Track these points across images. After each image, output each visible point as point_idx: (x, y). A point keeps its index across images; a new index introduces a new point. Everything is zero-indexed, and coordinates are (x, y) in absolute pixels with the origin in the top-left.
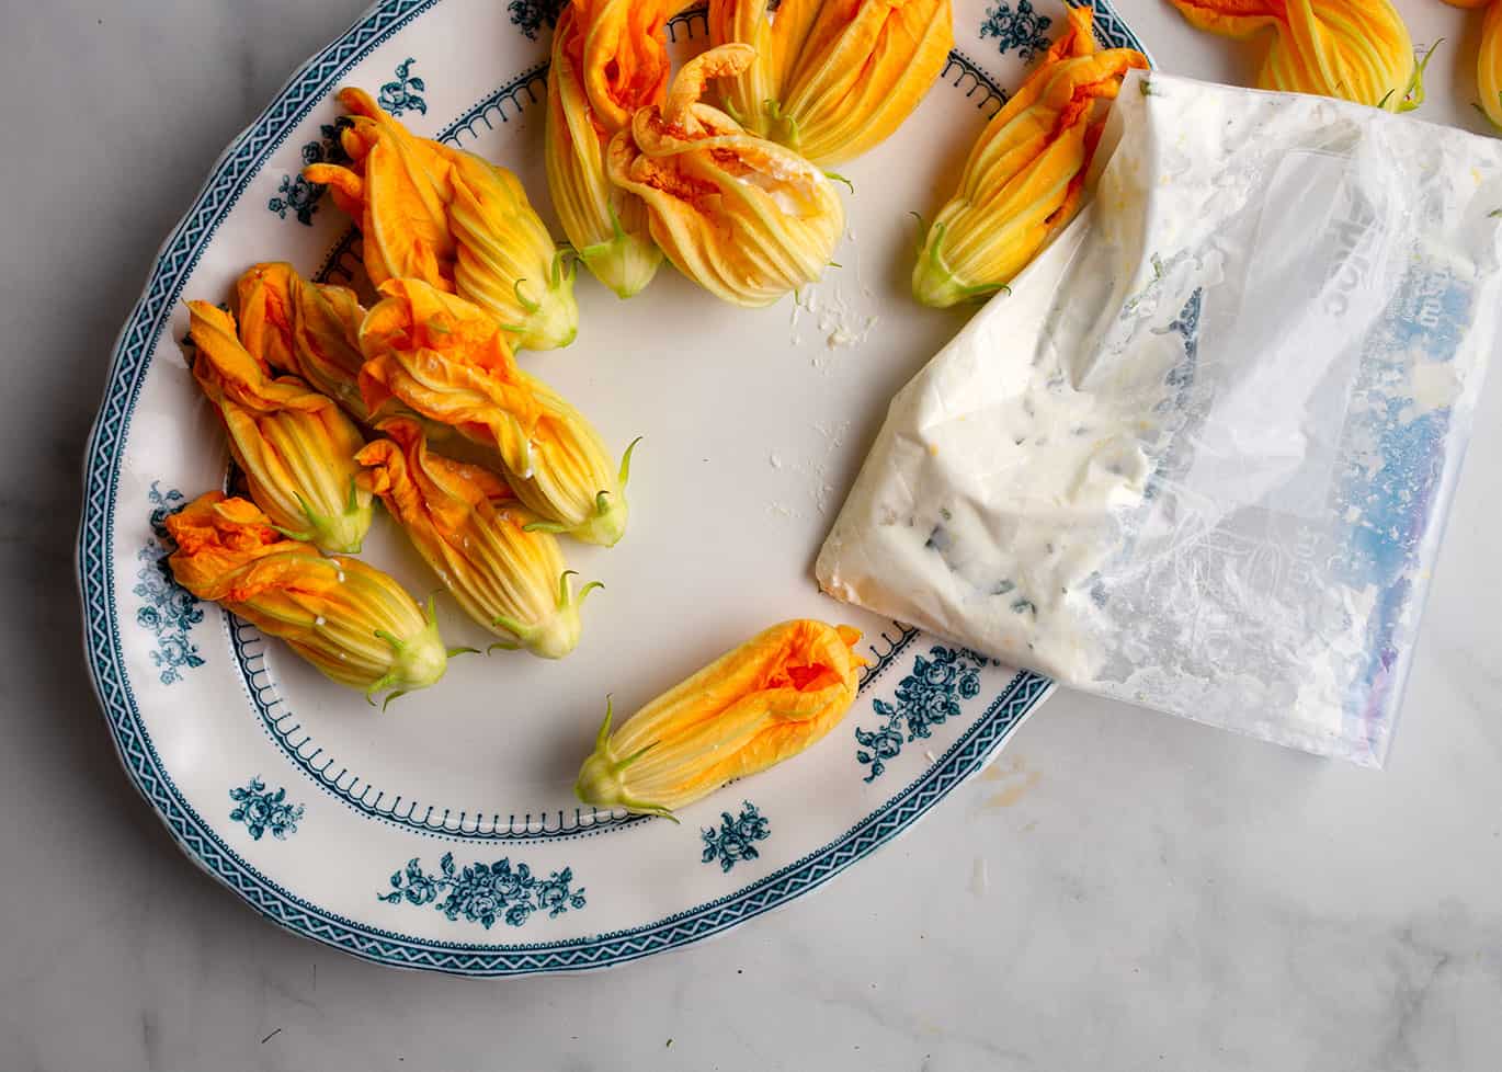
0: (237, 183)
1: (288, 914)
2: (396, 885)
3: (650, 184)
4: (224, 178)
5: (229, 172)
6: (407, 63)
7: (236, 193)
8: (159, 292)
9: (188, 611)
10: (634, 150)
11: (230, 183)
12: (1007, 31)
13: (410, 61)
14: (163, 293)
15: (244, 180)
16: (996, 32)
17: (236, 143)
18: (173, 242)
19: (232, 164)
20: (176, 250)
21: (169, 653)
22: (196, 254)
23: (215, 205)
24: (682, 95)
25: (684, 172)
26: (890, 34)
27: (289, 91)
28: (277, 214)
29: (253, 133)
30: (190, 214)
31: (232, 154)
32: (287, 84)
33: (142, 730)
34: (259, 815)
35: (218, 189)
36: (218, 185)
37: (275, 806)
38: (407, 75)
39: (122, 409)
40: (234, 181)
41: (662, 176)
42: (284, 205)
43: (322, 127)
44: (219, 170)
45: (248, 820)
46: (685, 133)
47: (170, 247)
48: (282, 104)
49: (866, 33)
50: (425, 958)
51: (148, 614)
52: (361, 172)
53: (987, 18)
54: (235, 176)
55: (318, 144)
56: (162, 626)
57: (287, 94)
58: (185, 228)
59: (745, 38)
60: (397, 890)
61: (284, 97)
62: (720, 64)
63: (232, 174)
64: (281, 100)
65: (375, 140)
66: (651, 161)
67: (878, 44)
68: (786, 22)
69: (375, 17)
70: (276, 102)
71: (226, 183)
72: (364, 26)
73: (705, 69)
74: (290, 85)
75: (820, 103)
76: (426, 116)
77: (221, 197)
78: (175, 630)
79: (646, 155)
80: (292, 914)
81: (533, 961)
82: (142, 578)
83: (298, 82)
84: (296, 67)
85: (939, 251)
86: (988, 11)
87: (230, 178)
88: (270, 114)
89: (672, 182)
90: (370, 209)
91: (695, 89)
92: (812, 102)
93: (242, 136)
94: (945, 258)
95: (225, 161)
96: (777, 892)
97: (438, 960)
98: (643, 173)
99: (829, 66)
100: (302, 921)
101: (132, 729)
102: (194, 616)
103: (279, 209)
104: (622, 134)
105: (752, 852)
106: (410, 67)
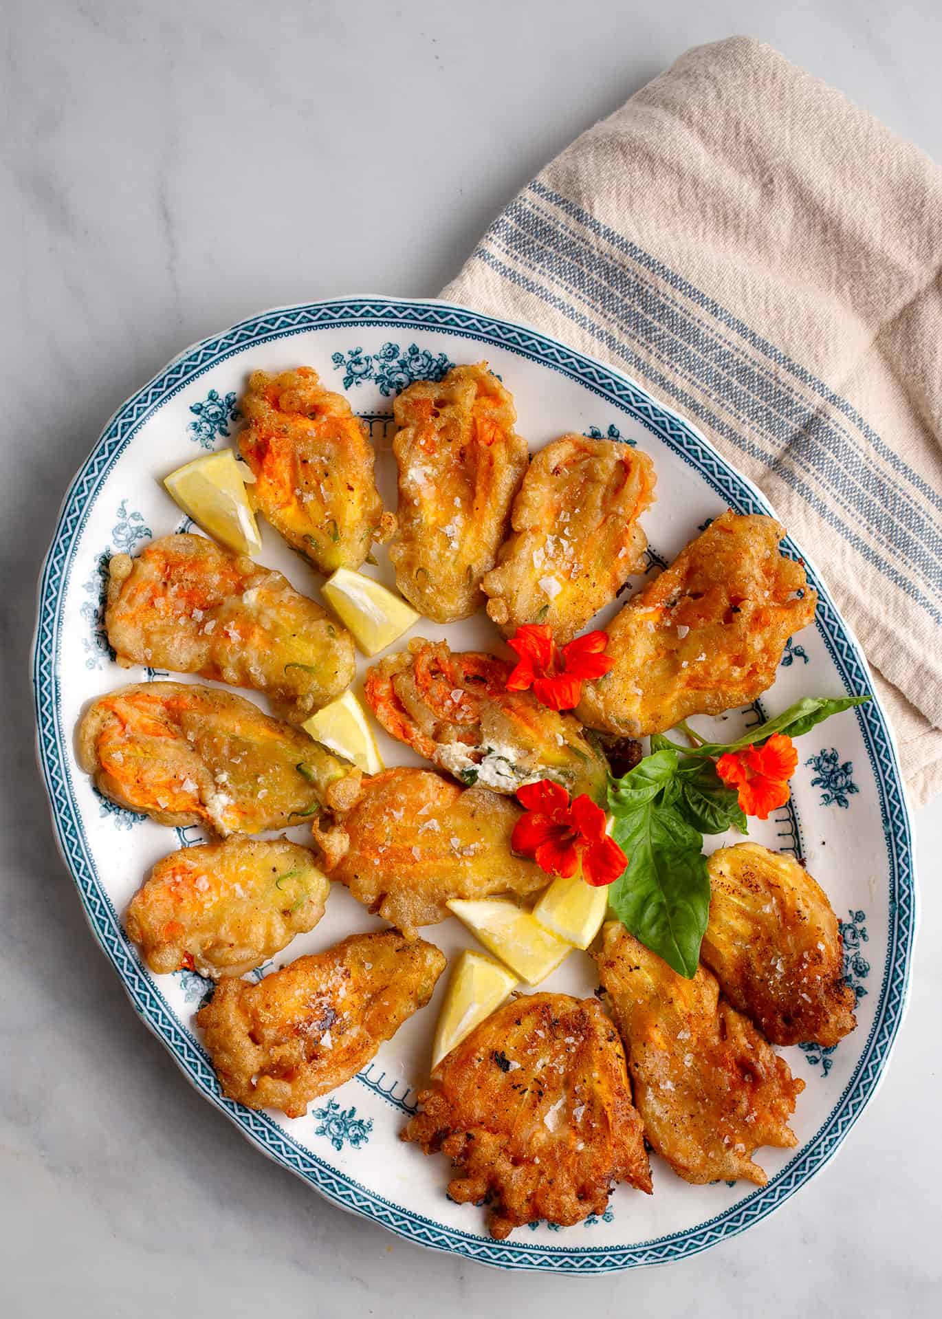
1: (124, 425)
2: (133, 515)
4: (738, 488)
6: (805, 657)
7: (724, 494)
8: (655, 415)
9: (391, 385)
11: (733, 492)
13: (806, 660)
14: (654, 418)
19: (748, 497)
20: (687, 436)
21: (358, 362)
22: (680, 452)
23: (718, 476)
33: (298, 331)
34: (211, 412)
37: (216, 427)
38: (796, 654)
39: (565, 365)
40: (734, 495)
45: (208, 403)
50: (67, 531)
51: (392, 352)
54: (738, 498)
56: (382, 361)
60: (127, 516)
63: (741, 495)
78: (377, 371)
80: (123, 428)
81: (49, 619)
82: (424, 354)
87: (738, 493)
96: (68, 828)
97: (64, 541)
100: (116, 435)
101: (300, 322)
102: (386, 388)
105: (846, 767)
106: (802, 659)
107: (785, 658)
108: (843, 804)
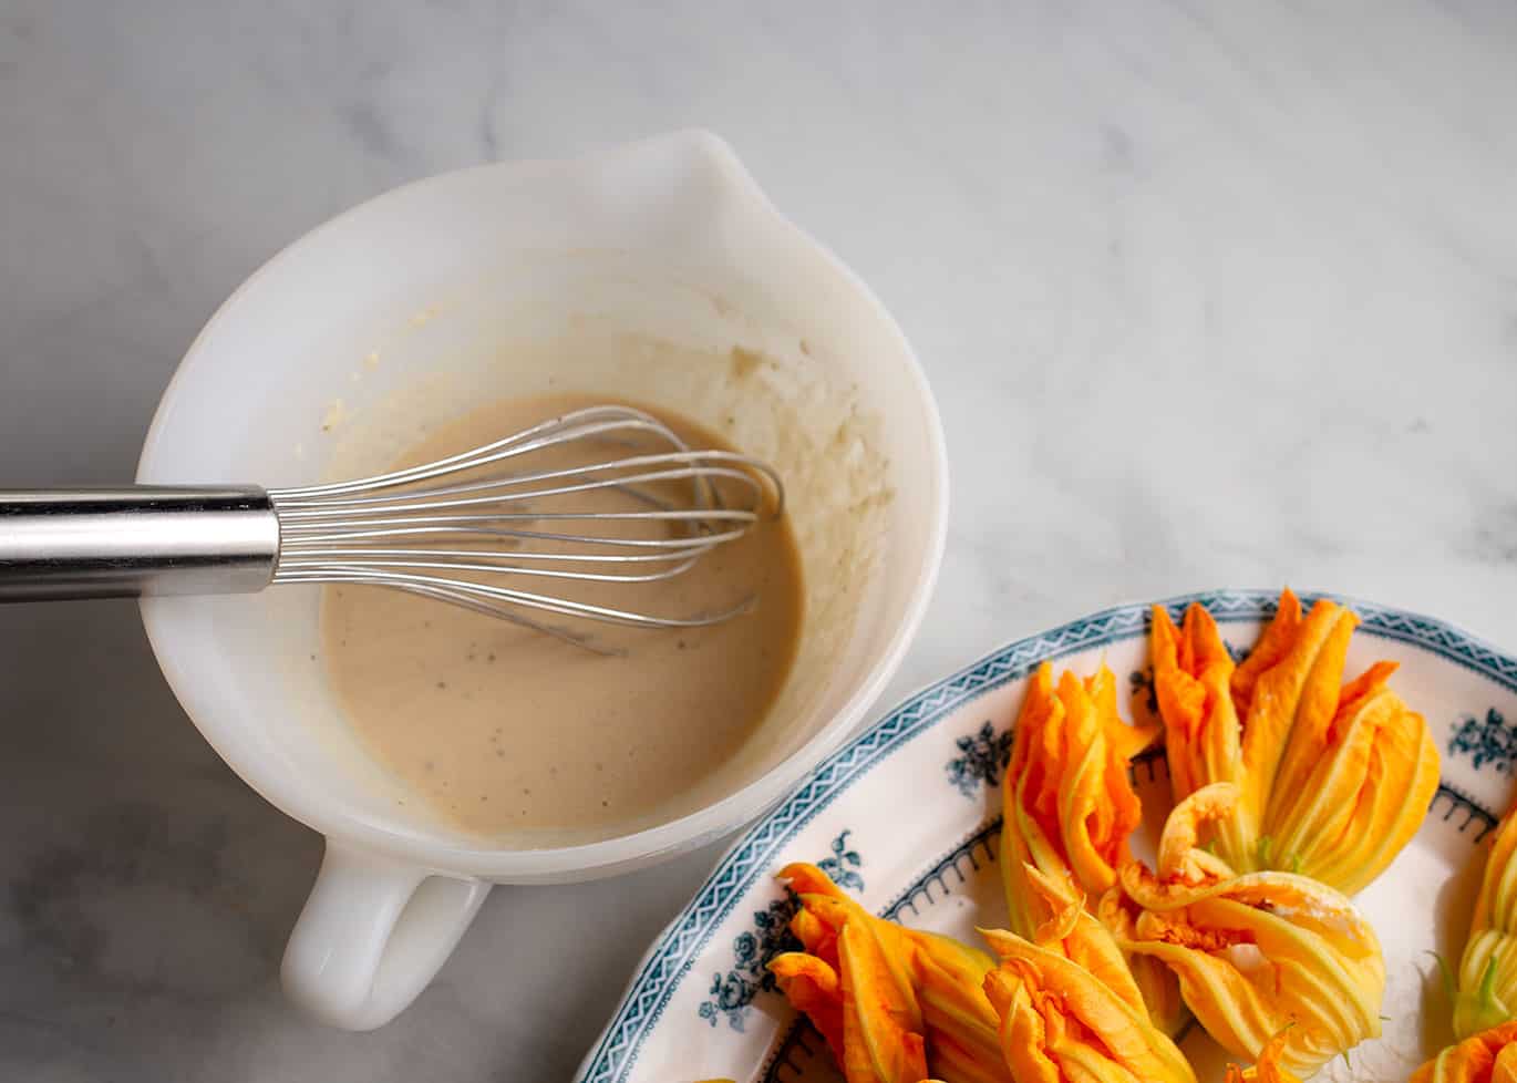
0: (665, 987)
3: (1166, 940)
4: (651, 981)
5: (657, 974)
6: (844, 835)
7: (664, 999)
10: (1131, 908)
11: (658, 987)
12: (1477, 746)
13: (845, 833)
15: (673, 983)
16: (1465, 748)
17: (661, 939)
18: (594, 1064)
19: (659, 964)
23: (641, 1015)
24: (1177, 839)
25: (1202, 922)
26: (1383, 756)
27: (722, 873)
28: (708, 1020)
29: (682, 925)
30: (613, 1027)
31: (659, 952)
32: (716, 869)
35: (644, 995)
36: (644, 990)
38: (842, 849)
40: (662, 984)
41: (1177, 930)
42: (715, 1010)
43: (756, 914)
44: (645, 971)
46: (1190, 880)
47: (590, 1071)
48: (712, 891)
49: (1357, 755)
52: (832, 956)
53: (1452, 735)
54: (663, 978)
55: (750, 935)
57: (718, 877)
58: (607, 1045)
59: (1222, 775)
61: (714, 882)
62: (1210, 806)
63: (660, 975)
64: (711, 886)
65: (843, 920)
66: (1158, 917)
67: (1370, 766)
68: (1256, 756)
69: (809, 787)
70: (706, 887)
71: (653, 986)
72: (799, 797)
73: (1195, 812)
74: (721, 868)
75: (1322, 835)
76: (865, 893)
77: (647, 1005)
79: (1150, 910)
83: (729, 864)
84: (726, 849)
85: (1492, 990)
86: (1453, 726)
87: (657, 980)
88: (698, 903)
89: (1191, 935)
90: (853, 1000)
91: (1189, 833)
92: (1311, 837)
93: (669, 930)
94: (1500, 998)
95: (652, 961)
98: (1155, 930)
99: (1326, 794)
103: (710, 1014)
104: (1112, 894)
105: (964, 747)
106: (846, 839)
107: (851, 862)
108: (1008, 737)
